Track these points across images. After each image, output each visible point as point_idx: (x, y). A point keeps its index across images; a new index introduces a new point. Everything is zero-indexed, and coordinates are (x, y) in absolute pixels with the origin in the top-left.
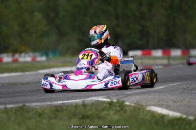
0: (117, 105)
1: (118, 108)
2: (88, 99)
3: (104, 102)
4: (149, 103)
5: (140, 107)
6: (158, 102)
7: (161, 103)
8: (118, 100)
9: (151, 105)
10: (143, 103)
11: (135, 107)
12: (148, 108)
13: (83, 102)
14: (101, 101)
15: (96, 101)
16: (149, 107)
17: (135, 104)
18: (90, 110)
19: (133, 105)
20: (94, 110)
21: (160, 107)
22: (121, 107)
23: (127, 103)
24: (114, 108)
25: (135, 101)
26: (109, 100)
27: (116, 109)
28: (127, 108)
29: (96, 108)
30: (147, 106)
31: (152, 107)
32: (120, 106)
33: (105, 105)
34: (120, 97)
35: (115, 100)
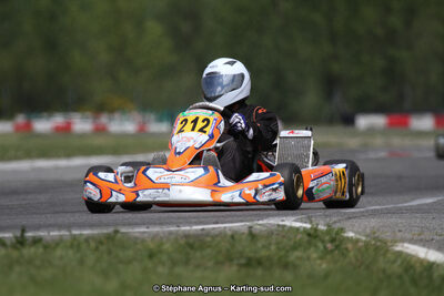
0: (327, 238)
1: (329, 246)
2: (260, 222)
3: (298, 229)
4: (399, 234)
5: (379, 244)
6: (419, 235)
7: (427, 235)
8: (329, 226)
9: (403, 240)
10: (387, 236)
11: (367, 245)
12: (398, 248)
13: (250, 227)
14: (291, 228)
15: (279, 225)
16: (400, 244)
17: (367, 236)
18: (264, 247)
19: (364, 238)
20: (273, 247)
21: (424, 246)
22: (337, 243)
23: (351, 234)
24: (320, 245)
25: (368, 231)
26: (308, 226)
27: (325, 248)
28: (350, 246)
29: (278, 243)
30: (395, 242)
31: (406, 245)
32: (333, 240)
33: (299, 237)
34: (334, 219)
35: (322, 227)
